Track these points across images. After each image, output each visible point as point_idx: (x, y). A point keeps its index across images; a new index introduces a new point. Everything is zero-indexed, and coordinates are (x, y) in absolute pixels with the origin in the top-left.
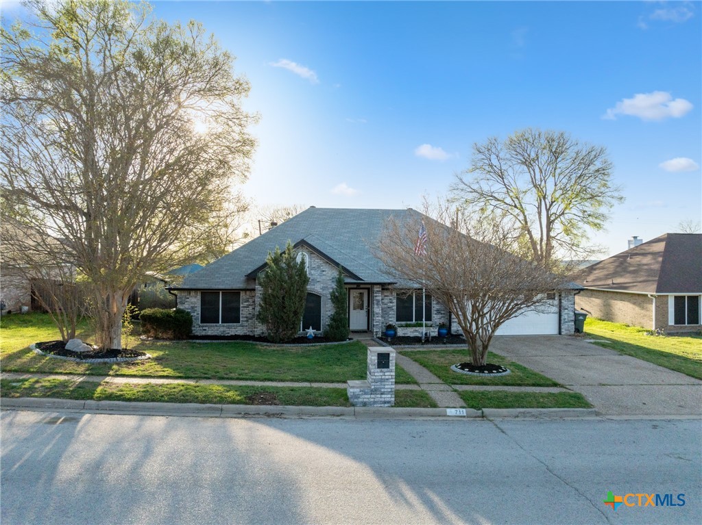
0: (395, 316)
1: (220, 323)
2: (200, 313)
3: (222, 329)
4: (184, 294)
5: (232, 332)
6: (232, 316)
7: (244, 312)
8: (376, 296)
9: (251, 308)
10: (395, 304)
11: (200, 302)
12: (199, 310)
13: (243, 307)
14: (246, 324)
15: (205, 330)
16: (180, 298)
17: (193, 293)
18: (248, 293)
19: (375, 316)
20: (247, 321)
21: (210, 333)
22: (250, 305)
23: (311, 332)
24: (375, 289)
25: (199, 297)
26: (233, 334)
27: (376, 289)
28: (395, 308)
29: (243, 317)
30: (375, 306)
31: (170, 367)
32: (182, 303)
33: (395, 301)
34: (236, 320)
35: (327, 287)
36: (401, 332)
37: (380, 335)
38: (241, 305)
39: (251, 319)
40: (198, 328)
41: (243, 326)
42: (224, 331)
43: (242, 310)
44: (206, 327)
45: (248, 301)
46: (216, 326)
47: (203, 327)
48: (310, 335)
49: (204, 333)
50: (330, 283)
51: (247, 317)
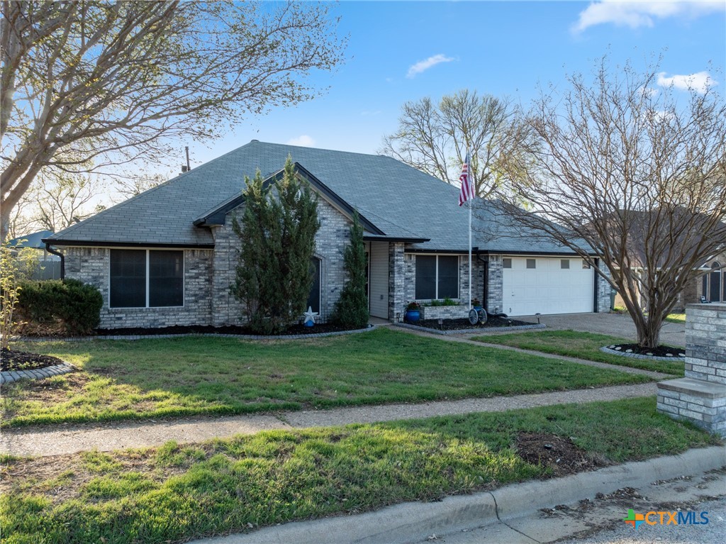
0: (414, 291)
1: (147, 306)
2: (109, 287)
3: (151, 317)
4: (79, 253)
5: (170, 321)
6: (169, 293)
7: (191, 285)
8: (397, 260)
9: (202, 279)
10: (414, 274)
11: (109, 267)
12: (107, 282)
13: (191, 277)
14: (194, 306)
15: (120, 319)
16: (71, 260)
17: (95, 251)
18: (197, 252)
19: (396, 289)
20: (196, 301)
21: (128, 324)
22: (200, 274)
23: (310, 316)
24: (397, 250)
25: (107, 259)
26: (172, 324)
27: (398, 248)
28: (414, 279)
29: (188, 296)
30: (396, 275)
31: (166, 385)
32: (75, 270)
33: (414, 269)
34: (177, 300)
35: (329, 245)
36: (429, 313)
37: (402, 319)
38: (185, 274)
39: (203, 298)
40: (109, 317)
41: (189, 311)
42: (155, 320)
43: (187, 283)
44: (121, 313)
45: (196, 267)
46: (141, 311)
47: (115, 313)
48: (310, 321)
49: (117, 325)
50: (333, 237)
51: (195, 295)
